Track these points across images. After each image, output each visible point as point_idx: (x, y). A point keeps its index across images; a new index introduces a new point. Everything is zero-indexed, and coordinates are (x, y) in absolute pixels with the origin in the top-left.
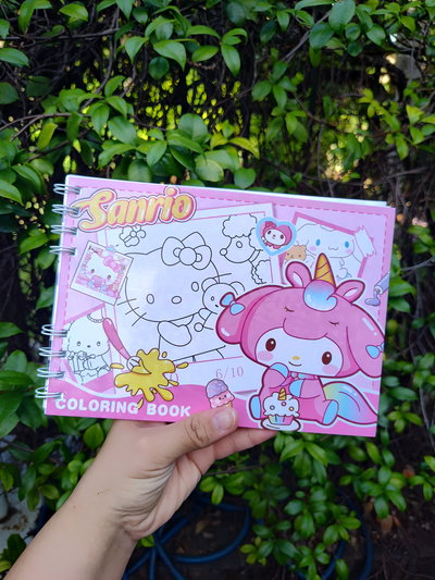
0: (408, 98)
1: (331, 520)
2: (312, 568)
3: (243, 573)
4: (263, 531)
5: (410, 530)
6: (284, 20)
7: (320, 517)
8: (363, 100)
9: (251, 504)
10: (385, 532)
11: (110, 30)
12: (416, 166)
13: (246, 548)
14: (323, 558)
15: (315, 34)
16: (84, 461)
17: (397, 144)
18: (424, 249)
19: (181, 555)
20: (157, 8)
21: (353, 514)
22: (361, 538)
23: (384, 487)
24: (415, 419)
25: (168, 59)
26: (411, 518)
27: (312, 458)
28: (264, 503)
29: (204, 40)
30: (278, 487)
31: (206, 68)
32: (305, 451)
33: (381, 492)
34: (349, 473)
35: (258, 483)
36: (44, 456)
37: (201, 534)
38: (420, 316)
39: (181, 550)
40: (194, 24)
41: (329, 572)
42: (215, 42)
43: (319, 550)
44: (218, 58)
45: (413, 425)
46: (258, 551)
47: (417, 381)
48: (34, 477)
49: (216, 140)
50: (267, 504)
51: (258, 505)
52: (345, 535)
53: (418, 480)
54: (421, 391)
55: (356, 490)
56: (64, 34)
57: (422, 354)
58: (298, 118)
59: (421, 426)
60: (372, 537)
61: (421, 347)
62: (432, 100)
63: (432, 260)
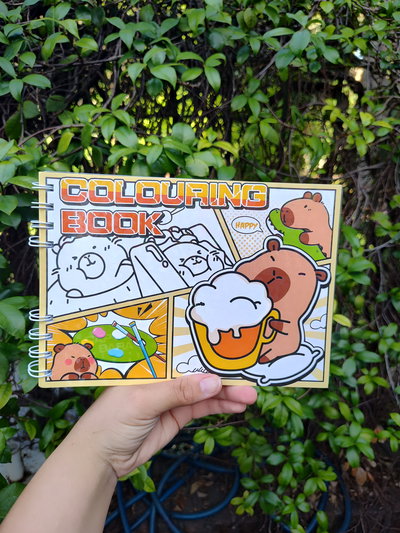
0: (366, 105)
1: (309, 473)
2: (294, 517)
3: (234, 528)
4: (249, 484)
5: (385, 488)
6: (256, 46)
7: (299, 468)
8: (326, 108)
9: (239, 461)
10: (362, 490)
11: (114, 57)
12: (377, 162)
13: (236, 501)
14: (304, 507)
15: (280, 57)
17: (357, 144)
18: (385, 233)
19: (178, 512)
20: (153, 40)
21: (330, 469)
22: (341, 496)
23: (355, 440)
24: (381, 382)
25: (163, 81)
26: (385, 477)
27: (290, 413)
28: (250, 459)
29: (191, 64)
30: (261, 445)
31: (193, 86)
32: (283, 404)
33: (351, 444)
34: (325, 431)
35: (245, 442)
36: (60, 413)
37: (196, 494)
38: (384, 290)
39: (178, 508)
40: (182, 50)
41: (312, 526)
42: (200, 65)
43: (300, 499)
44: (202, 78)
45: (382, 388)
46: (245, 503)
47: (383, 347)
49: (202, 144)
50: (253, 462)
51: (245, 460)
52: (323, 487)
53: (385, 435)
54: (386, 357)
56: (77, 61)
57: (386, 325)
58: (271, 124)
59: (388, 386)
60: (351, 495)
61: (386, 318)
62: (388, 106)
63: (391, 242)
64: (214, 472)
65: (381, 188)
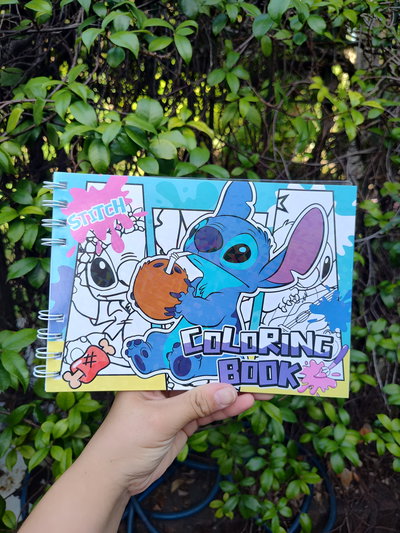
0: (356, 84)
1: (291, 475)
2: (275, 521)
3: (215, 528)
4: (229, 487)
5: (372, 485)
6: (233, 13)
7: (280, 473)
8: (312, 87)
9: (219, 462)
10: (347, 488)
12: (368, 146)
13: (215, 504)
14: (286, 512)
15: (258, 23)
16: (55, 422)
17: (346, 127)
18: (374, 223)
19: (157, 512)
20: (116, 3)
21: (315, 470)
22: (325, 493)
23: (339, 444)
24: (369, 380)
25: (125, 49)
26: (372, 474)
27: (269, 419)
28: (231, 460)
29: (159, 32)
30: (243, 445)
31: (161, 57)
32: (262, 410)
33: (336, 448)
34: (309, 432)
35: (226, 443)
36: (19, 418)
37: (176, 492)
38: (372, 283)
39: (157, 507)
41: (295, 526)
42: (170, 34)
43: (282, 504)
44: (172, 47)
45: (370, 387)
46: (225, 507)
47: (370, 344)
48: (10, 437)
49: (173, 123)
50: (234, 462)
51: (225, 462)
52: (306, 490)
53: (372, 436)
54: (374, 354)
55: (316, 447)
56: (32, 28)
57: (375, 320)
58: (252, 103)
59: (375, 386)
60: (336, 493)
61: (374, 313)
62: (380, 87)
63: (381, 232)
64: (196, 470)
65: (371, 174)
